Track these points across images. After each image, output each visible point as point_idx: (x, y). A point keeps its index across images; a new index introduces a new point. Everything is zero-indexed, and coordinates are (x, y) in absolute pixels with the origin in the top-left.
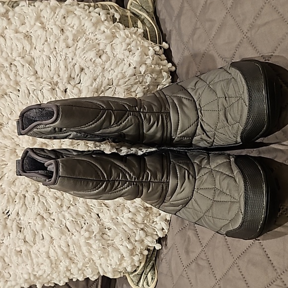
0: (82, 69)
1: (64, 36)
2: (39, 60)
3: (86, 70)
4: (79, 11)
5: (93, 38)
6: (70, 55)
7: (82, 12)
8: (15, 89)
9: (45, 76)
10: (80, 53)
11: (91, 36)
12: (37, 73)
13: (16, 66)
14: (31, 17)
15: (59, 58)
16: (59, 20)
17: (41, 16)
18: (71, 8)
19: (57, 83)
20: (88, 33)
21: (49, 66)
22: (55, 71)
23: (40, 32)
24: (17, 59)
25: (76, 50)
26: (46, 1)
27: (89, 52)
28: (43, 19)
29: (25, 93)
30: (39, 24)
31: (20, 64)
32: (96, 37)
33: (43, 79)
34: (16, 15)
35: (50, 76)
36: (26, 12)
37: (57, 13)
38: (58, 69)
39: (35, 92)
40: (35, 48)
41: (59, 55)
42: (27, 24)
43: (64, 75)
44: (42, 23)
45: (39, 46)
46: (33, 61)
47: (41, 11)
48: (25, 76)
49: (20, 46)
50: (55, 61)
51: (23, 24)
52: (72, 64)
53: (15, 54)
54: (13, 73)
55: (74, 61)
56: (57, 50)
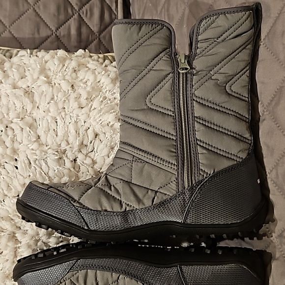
0: (96, 135)
1: (76, 94)
2: (42, 121)
3: (101, 136)
4: (93, 64)
5: (111, 97)
6: (82, 118)
7: (97, 66)
8: (12, 158)
9: (50, 142)
10: (96, 115)
11: (108, 95)
12: (39, 138)
13: (13, 129)
14: (34, 69)
15: (68, 120)
16: (69, 74)
17: (45, 69)
18: (83, 61)
19: (65, 150)
20: (104, 91)
21: (54, 130)
22: (64, 137)
23: (45, 88)
24: (15, 120)
25: (90, 111)
26: (52, 51)
27: (107, 114)
28: (49, 73)
29: (24, 163)
30: (43, 78)
31: (18, 127)
32: (114, 96)
33: (48, 147)
34: (14, 66)
35: (57, 143)
36: (26, 63)
37: (66, 65)
38: (66, 135)
39: (37, 162)
40: (38, 107)
41: (68, 117)
42: (29, 77)
43: (74, 142)
44: (47, 77)
45: (43, 105)
46: (35, 124)
47: (46, 62)
48: (25, 142)
49: (19, 105)
50: (63, 123)
51: (22, 78)
52: (84, 128)
53: (12, 115)
54: (9, 139)
55: (87, 125)
56: (67, 111)
